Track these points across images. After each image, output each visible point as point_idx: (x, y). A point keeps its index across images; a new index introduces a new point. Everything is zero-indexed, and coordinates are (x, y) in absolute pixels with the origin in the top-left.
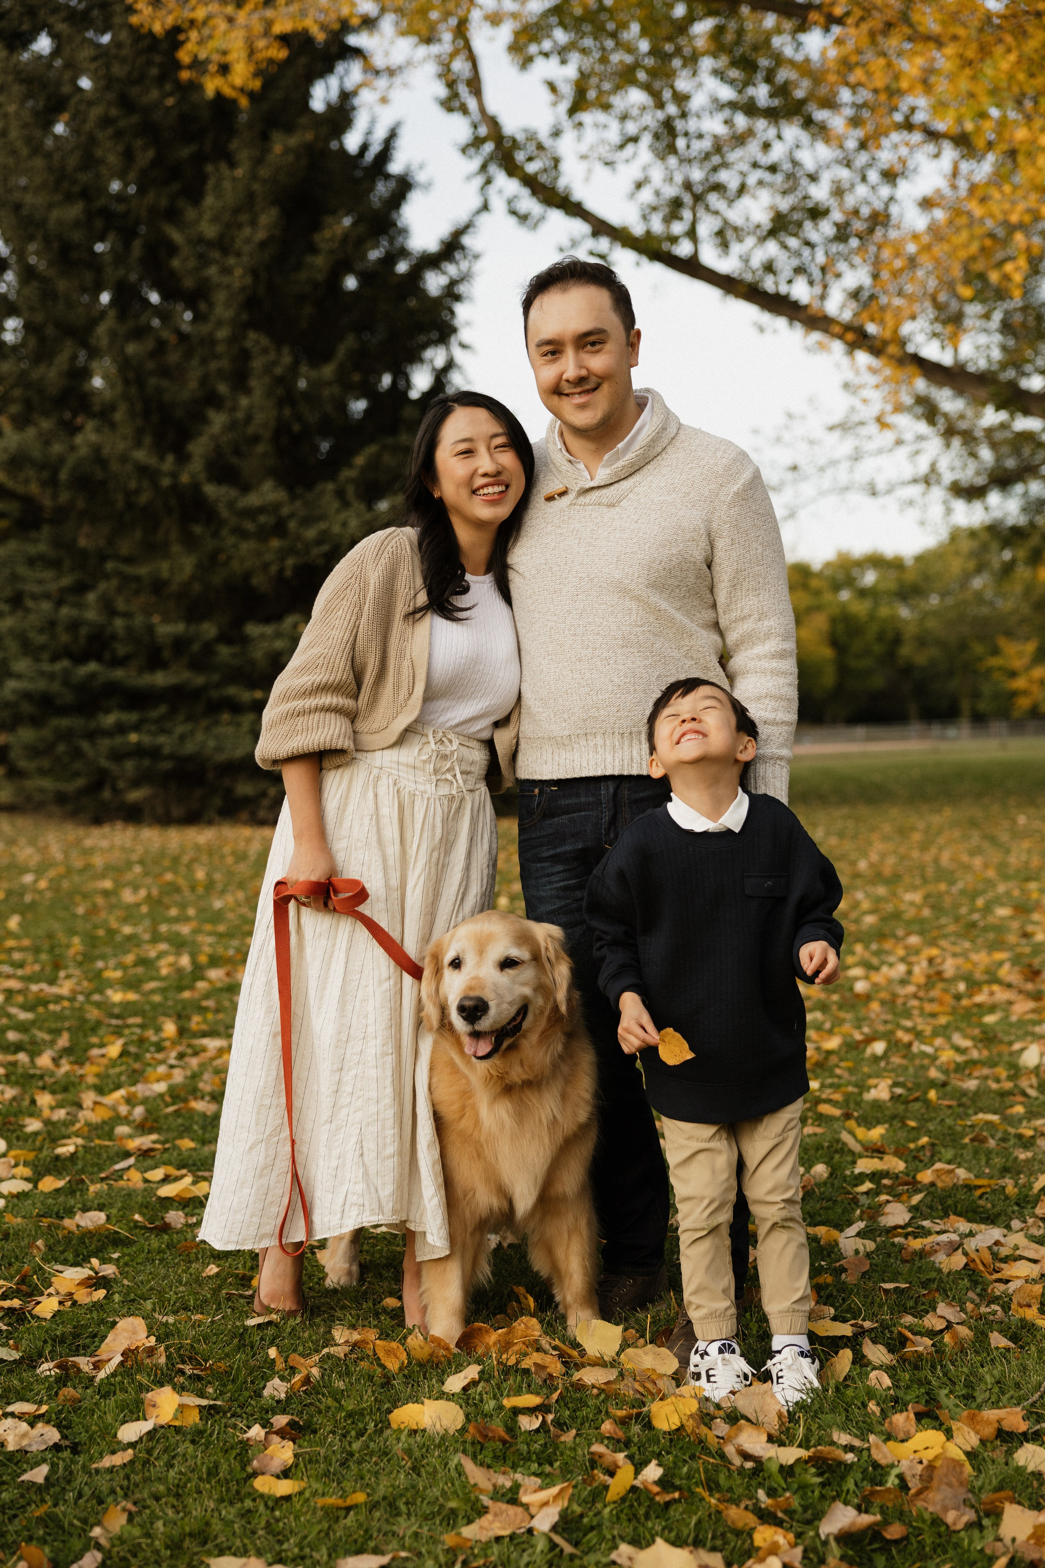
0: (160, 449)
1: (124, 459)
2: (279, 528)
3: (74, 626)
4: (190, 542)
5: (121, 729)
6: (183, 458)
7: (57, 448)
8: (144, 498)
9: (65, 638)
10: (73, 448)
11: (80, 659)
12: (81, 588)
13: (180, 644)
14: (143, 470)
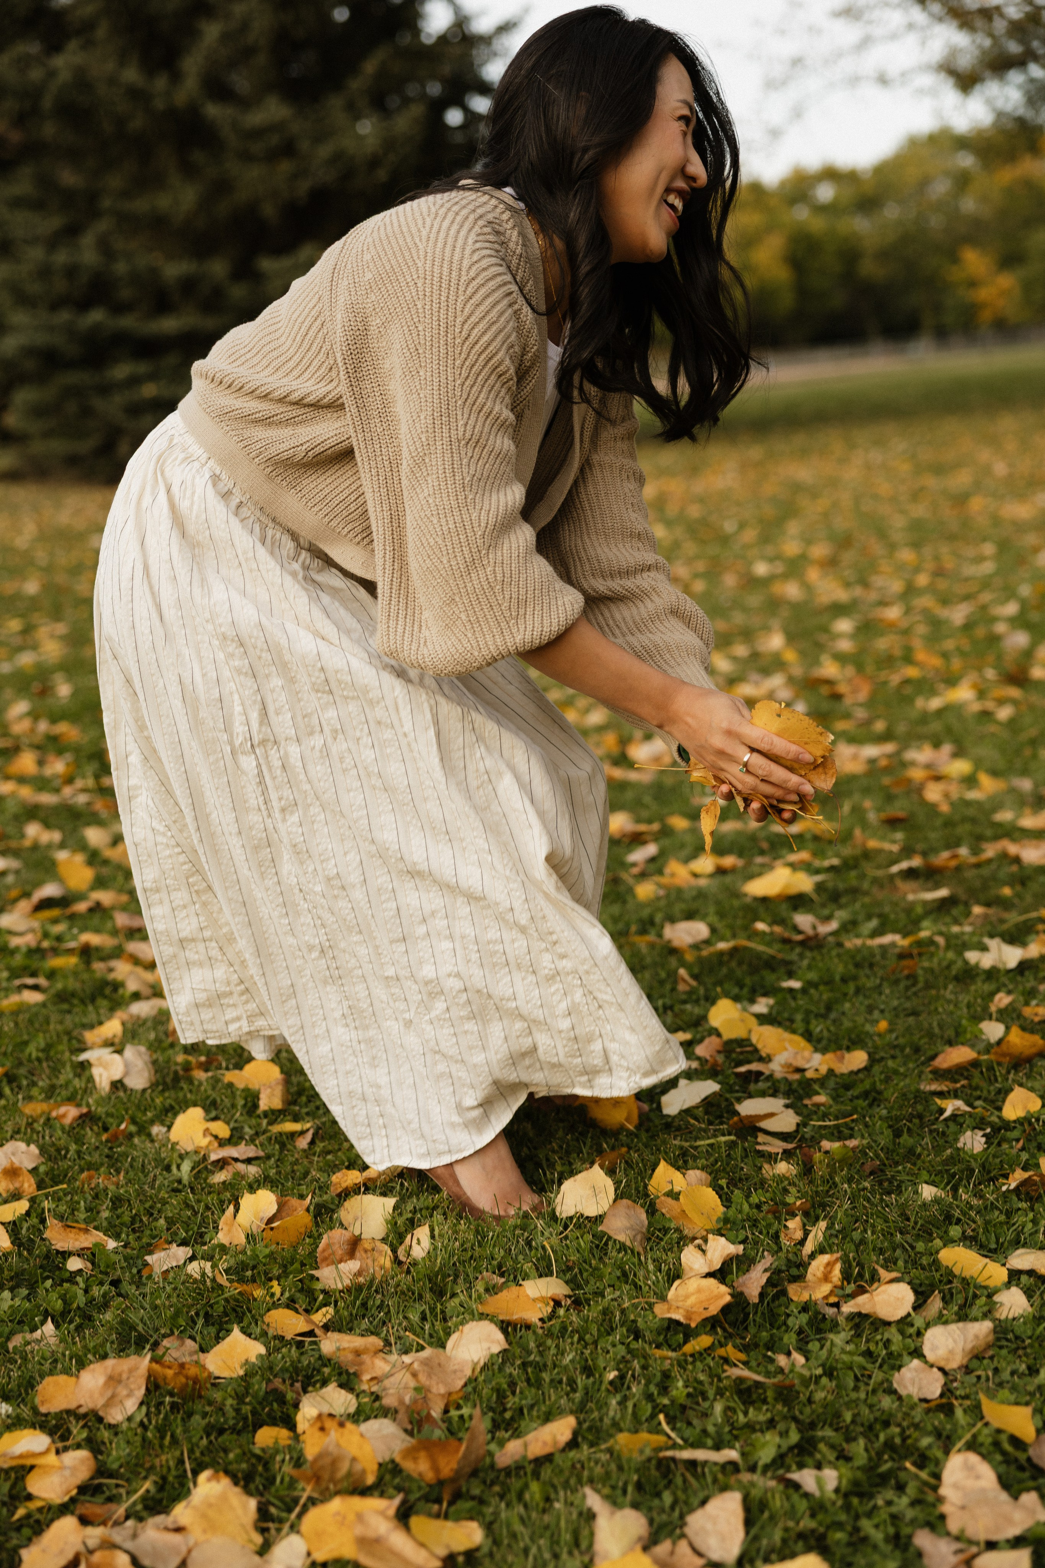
0: (150, 68)
1: (112, 81)
2: (288, 149)
3: (71, 272)
4: (189, 170)
5: (134, 381)
6: (176, 77)
7: (36, 74)
8: (137, 123)
9: (60, 285)
10: (52, 74)
11: (84, 305)
12: (72, 232)
13: (188, 285)
14: (136, 94)
